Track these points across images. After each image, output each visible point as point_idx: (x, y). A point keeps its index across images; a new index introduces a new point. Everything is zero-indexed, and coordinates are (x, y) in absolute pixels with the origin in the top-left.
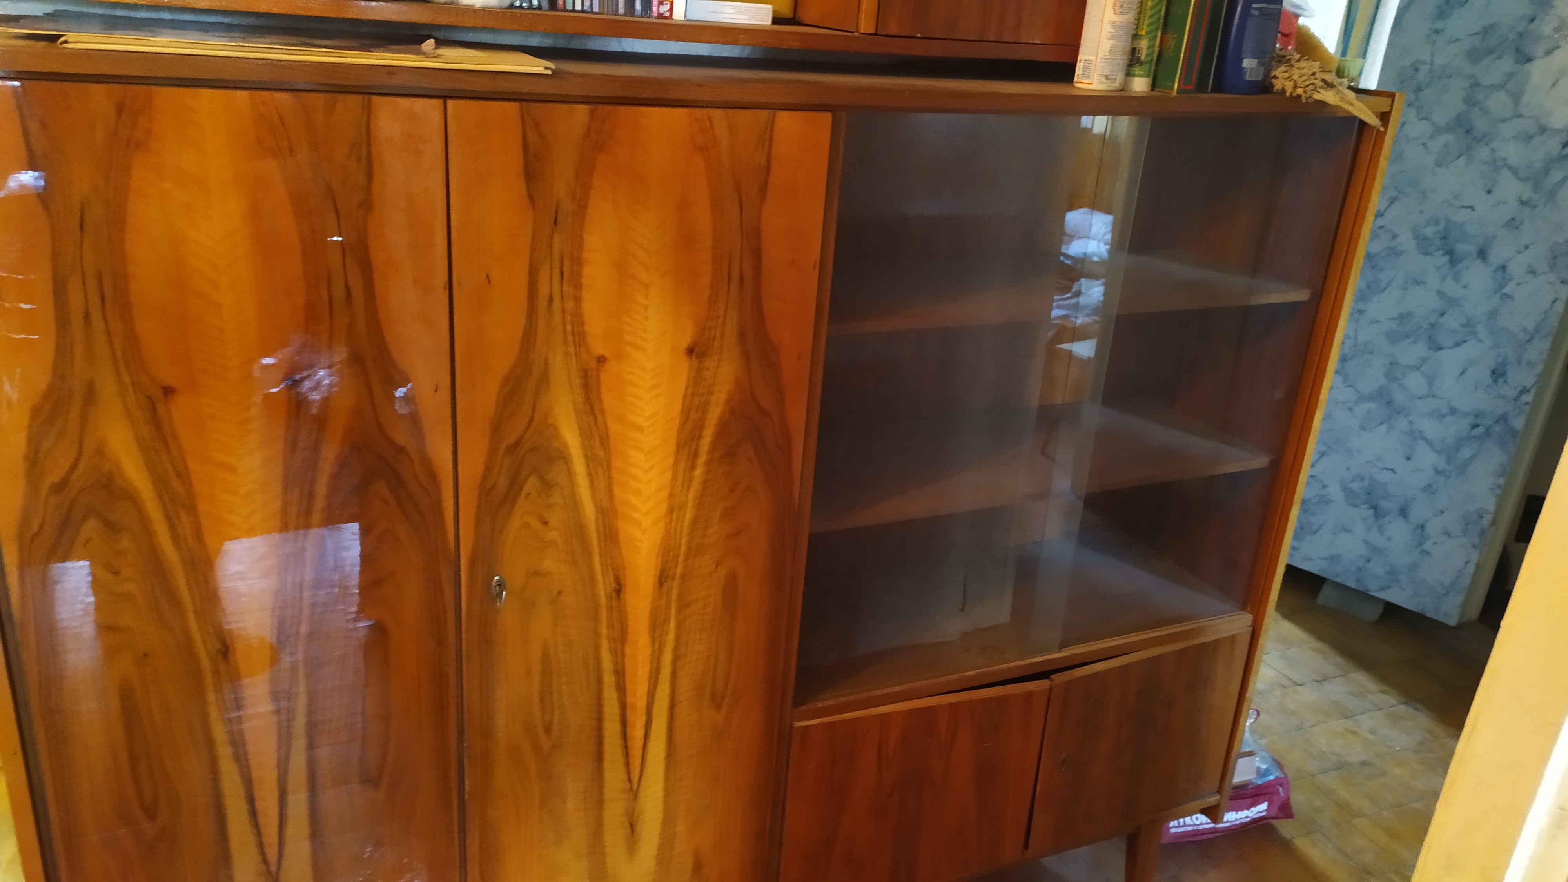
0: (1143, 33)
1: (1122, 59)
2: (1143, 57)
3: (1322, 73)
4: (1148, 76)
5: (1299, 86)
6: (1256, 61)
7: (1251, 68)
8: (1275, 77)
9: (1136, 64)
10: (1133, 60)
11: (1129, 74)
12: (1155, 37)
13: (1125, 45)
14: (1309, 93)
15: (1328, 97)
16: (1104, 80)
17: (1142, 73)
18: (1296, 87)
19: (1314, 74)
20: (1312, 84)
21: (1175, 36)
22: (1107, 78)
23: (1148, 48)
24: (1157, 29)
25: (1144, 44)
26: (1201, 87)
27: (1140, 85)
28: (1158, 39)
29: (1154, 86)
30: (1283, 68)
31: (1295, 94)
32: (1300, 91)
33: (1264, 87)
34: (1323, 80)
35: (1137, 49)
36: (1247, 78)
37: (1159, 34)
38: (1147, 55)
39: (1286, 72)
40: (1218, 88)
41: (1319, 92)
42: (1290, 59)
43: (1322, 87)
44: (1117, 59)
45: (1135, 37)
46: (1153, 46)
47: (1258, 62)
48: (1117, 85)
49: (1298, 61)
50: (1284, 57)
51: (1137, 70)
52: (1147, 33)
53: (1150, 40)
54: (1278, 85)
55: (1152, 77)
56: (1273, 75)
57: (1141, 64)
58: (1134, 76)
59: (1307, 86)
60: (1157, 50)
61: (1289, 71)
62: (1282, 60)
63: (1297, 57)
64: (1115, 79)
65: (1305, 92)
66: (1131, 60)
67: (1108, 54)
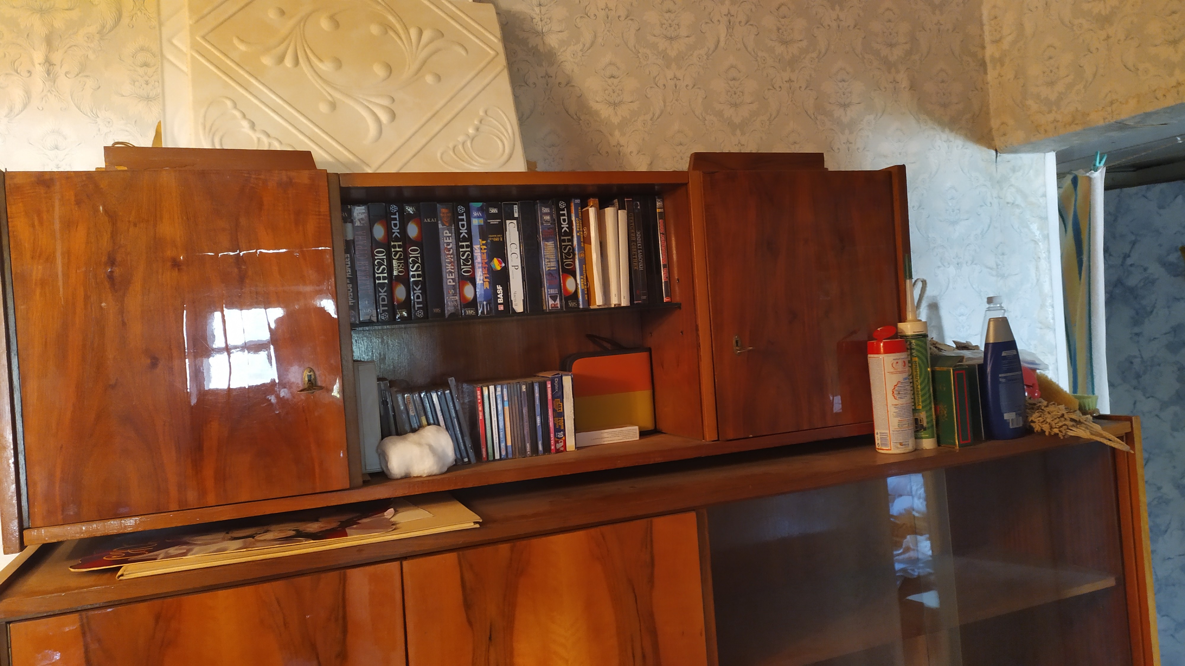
0: (921, 407)
1: (909, 431)
2: (925, 425)
3: (1069, 413)
4: (933, 437)
5: (1054, 427)
6: (1014, 413)
7: (1012, 420)
8: (1032, 422)
9: (921, 430)
10: (918, 428)
11: (917, 438)
12: (931, 409)
13: (909, 419)
14: (1064, 432)
15: (1081, 433)
16: (899, 446)
17: (927, 435)
18: (1051, 428)
19: (1063, 415)
20: (1065, 425)
21: (945, 406)
22: (901, 444)
23: (927, 417)
24: (930, 403)
25: (923, 415)
26: (977, 438)
27: (928, 443)
28: (933, 409)
29: (939, 443)
30: (1036, 414)
31: (1052, 434)
32: (1056, 431)
33: (1027, 430)
34: (1072, 420)
35: (919, 419)
36: (1011, 427)
37: (933, 406)
38: (928, 423)
39: (1040, 417)
40: (990, 436)
41: (1071, 430)
42: (1040, 406)
43: (1073, 426)
44: (906, 430)
45: (915, 411)
46: (931, 415)
47: (1016, 414)
48: (910, 448)
49: (1047, 406)
50: (1035, 404)
51: (923, 434)
52: (923, 407)
53: (926, 412)
54: (1037, 427)
55: (936, 438)
56: (1030, 420)
57: (925, 429)
58: (922, 438)
59: (1061, 427)
60: (934, 417)
61: (1042, 415)
62: (1034, 407)
63: (1045, 403)
64: (908, 444)
65: (1060, 431)
66: (916, 427)
67: (897, 427)
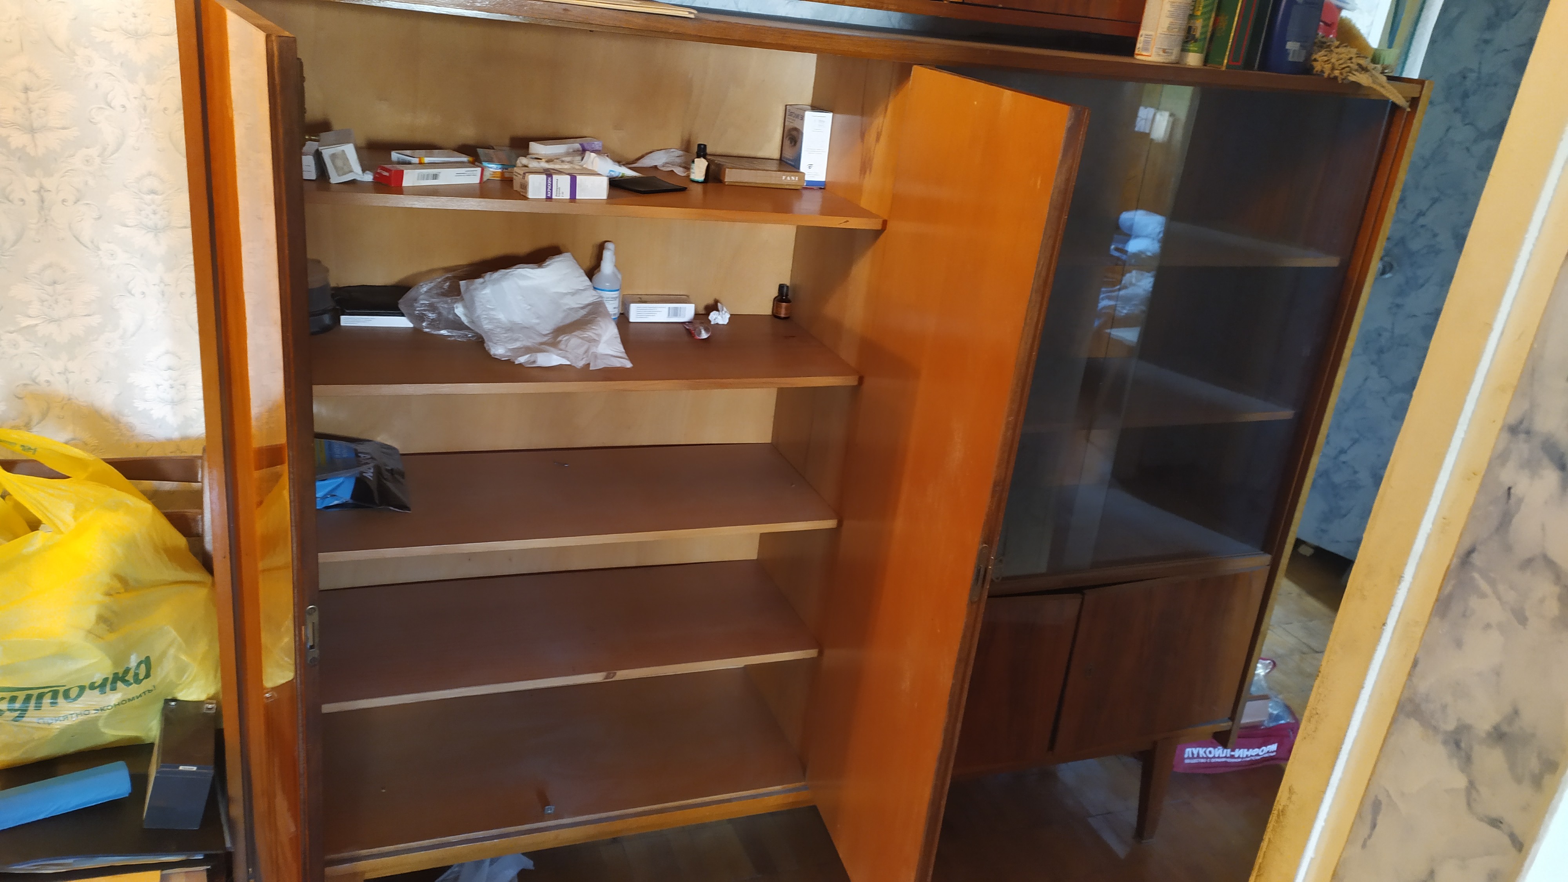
0: (1199, 13)
1: (1179, 36)
2: (1198, 35)
3: (1358, 58)
4: (1201, 53)
5: (1337, 68)
6: (1299, 44)
7: (1294, 51)
8: (1315, 60)
9: (1190, 41)
10: (1188, 38)
11: (1184, 50)
12: (1209, 18)
13: (1182, 23)
14: (1345, 74)
15: (1363, 79)
16: (1161, 53)
17: (1196, 49)
18: (1333, 69)
19: (1351, 59)
20: (1348, 67)
21: (1227, 17)
22: (1164, 51)
23: (1203, 27)
24: (1211, 11)
25: (1199, 24)
26: (1248, 65)
27: (1193, 59)
28: (1212, 20)
29: (1206, 61)
30: (1323, 52)
31: (1332, 76)
32: (1337, 73)
33: (1305, 68)
34: (1359, 65)
35: (1193, 28)
36: (1290, 59)
37: (1213, 15)
38: (1202, 34)
39: (1326, 56)
40: (1262, 67)
41: (1354, 75)
42: (1329, 45)
43: (1356, 70)
44: (1174, 35)
45: (1192, 17)
46: (1207, 25)
47: (1301, 46)
48: (1173, 58)
49: (1337, 47)
50: (1325, 43)
51: (1192, 46)
52: (1202, 14)
53: (1204, 20)
54: (1318, 66)
55: (1205, 52)
56: (1313, 58)
57: (1196, 41)
58: (1189, 51)
59: (1343, 68)
60: (1210, 29)
61: (1329, 55)
62: (1322, 45)
63: (1337, 43)
64: (1172, 53)
65: (1341, 74)
66: (1187, 38)
67: (1165, 30)
